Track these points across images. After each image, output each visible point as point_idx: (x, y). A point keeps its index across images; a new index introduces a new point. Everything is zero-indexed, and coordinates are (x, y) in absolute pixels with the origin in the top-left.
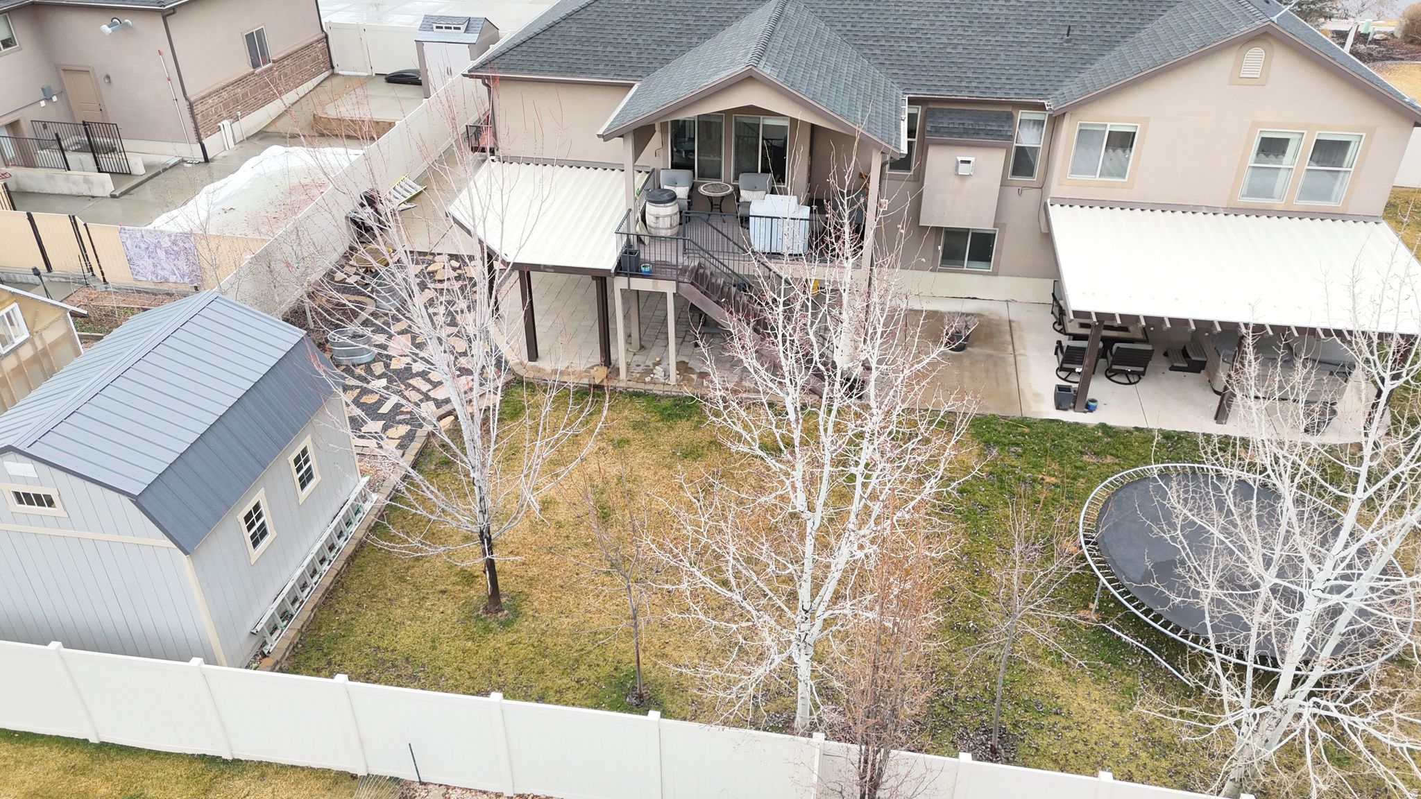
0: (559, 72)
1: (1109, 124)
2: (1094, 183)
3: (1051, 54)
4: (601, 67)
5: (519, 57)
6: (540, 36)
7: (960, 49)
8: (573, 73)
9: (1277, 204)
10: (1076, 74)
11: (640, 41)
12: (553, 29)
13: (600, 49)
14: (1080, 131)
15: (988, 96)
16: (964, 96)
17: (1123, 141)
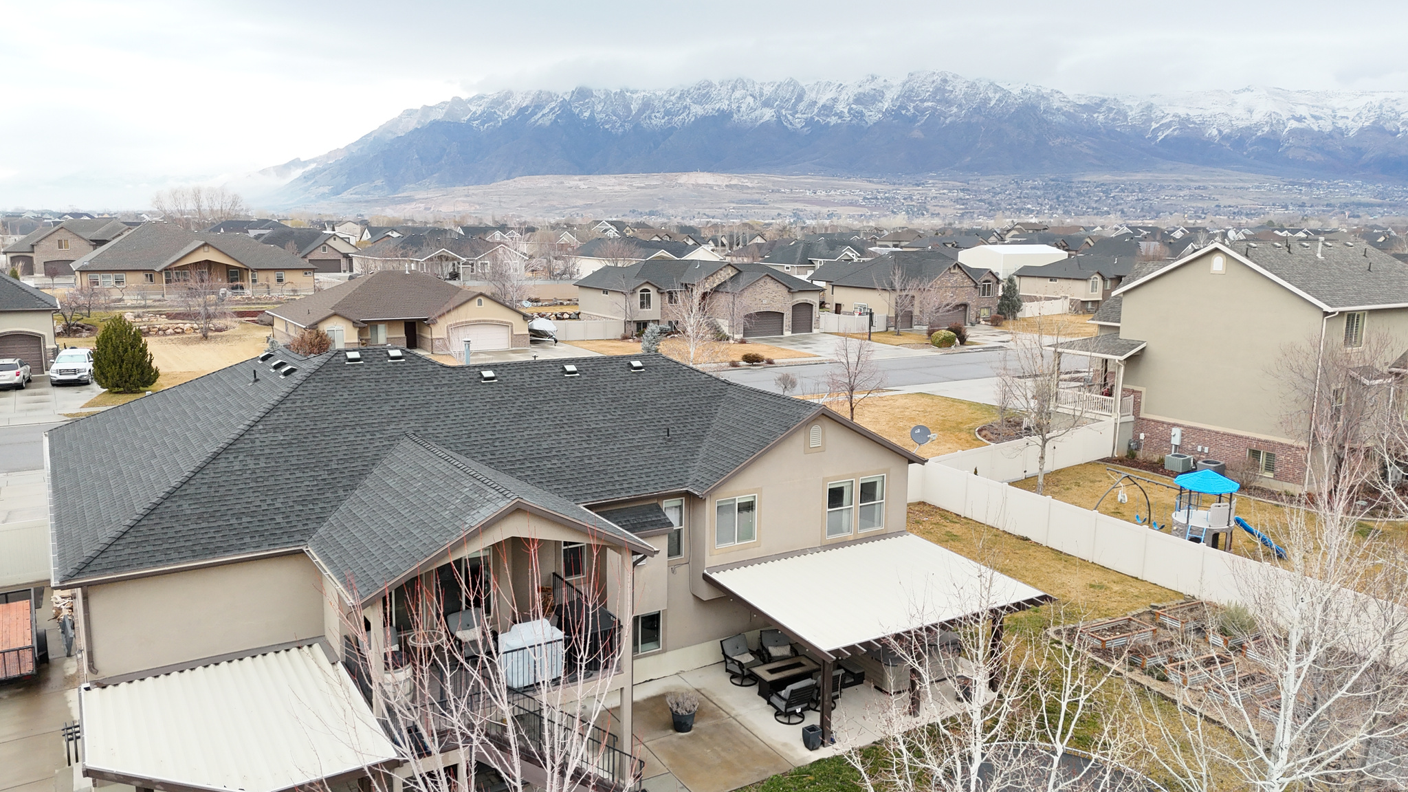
0: (195, 556)
1: (737, 498)
2: (734, 548)
3: (665, 452)
4: (247, 540)
5: (129, 551)
6: (143, 522)
7: (595, 459)
8: (213, 553)
9: (850, 536)
10: (693, 464)
11: (278, 505)
12: (157, 511)
13: (233, 521)
14: (718, 507)
15: (644, 494)
16: (624, 496)
17: (748, 507)
